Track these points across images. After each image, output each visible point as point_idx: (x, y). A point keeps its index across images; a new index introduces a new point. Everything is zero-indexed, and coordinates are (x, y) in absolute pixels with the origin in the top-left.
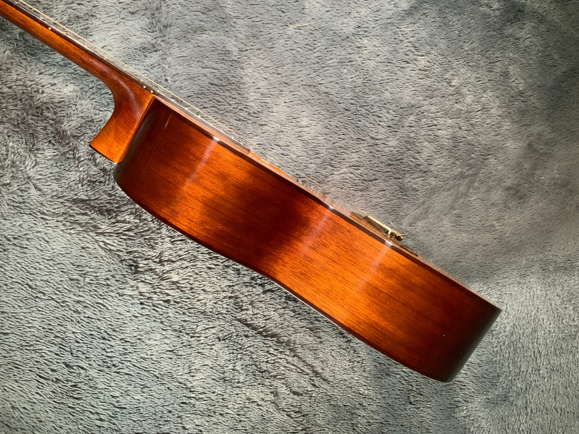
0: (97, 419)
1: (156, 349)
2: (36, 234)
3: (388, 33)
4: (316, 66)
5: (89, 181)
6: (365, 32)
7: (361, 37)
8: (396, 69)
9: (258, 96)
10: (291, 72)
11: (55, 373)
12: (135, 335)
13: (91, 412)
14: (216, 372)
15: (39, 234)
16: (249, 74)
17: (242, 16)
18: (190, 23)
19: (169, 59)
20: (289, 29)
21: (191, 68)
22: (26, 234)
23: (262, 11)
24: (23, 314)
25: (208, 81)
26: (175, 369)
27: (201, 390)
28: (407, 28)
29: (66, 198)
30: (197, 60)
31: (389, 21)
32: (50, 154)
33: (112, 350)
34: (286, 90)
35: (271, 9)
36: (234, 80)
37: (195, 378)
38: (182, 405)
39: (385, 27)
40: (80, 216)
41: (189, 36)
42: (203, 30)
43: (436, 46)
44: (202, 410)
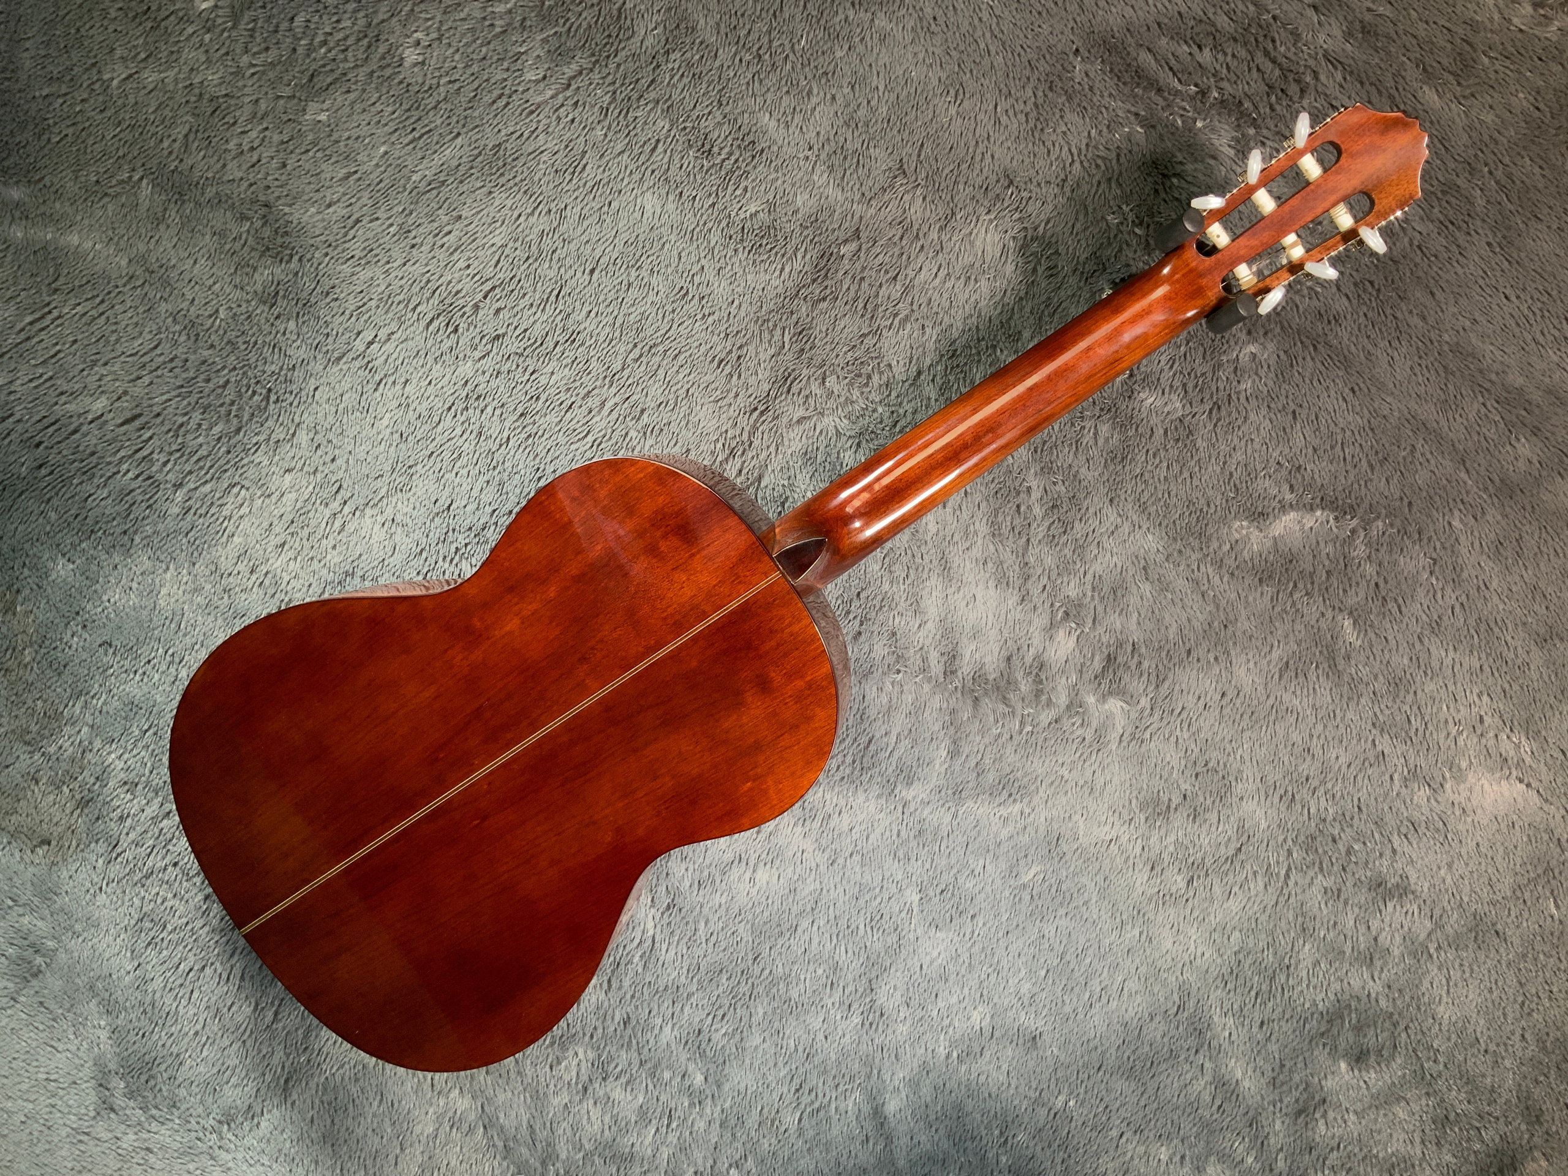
0: (376, 336)
1: (464, 485)
2: (735, 390)
3: (857, 1066)
4: (843, 923)
5: (787, 498)
6: (871, 1024)
7: (865, 1015)
8: (794, 1067)
9: (829, 808)
10: (849, 877)
11: (492, 311)
12: (506, 464)
13: (393, 333)
14: (372, 565)
15: (731, 395)
16: (867, 804)
17: (955, 823)
18: (969, 739)
19: (927, 688)
20: (914, 894)
21: (903, 716)
22: (740, 376)
23: (953, 861)
24: (615, 313)
25: (878, 735)
26: (412, 500)
27: (350, 527)
28: (854, 1102)
29: (773, 455)
30: (913, 729)
31: (875, 1072)
32: (847, 458)
33: (495, 418)
34: (822, 859)
35: (952, 874)
36: (865, 778)
37: (377, 527)
38: (337, 485)
39: (867, 1062)
40: (738, 466)
41: (952, 730)
42: (954, 754)
43: (809, 1150)
44: (311, 515)
